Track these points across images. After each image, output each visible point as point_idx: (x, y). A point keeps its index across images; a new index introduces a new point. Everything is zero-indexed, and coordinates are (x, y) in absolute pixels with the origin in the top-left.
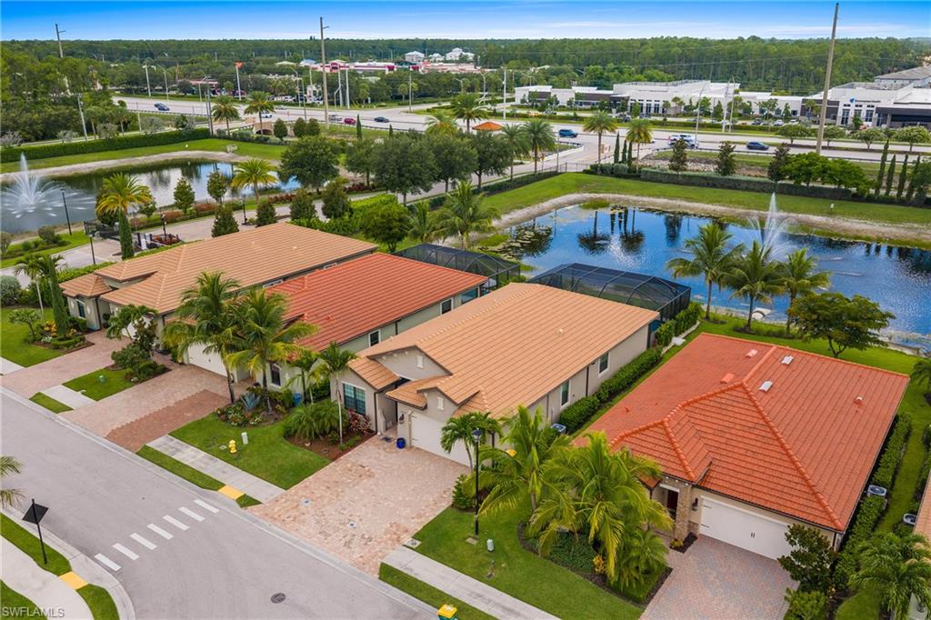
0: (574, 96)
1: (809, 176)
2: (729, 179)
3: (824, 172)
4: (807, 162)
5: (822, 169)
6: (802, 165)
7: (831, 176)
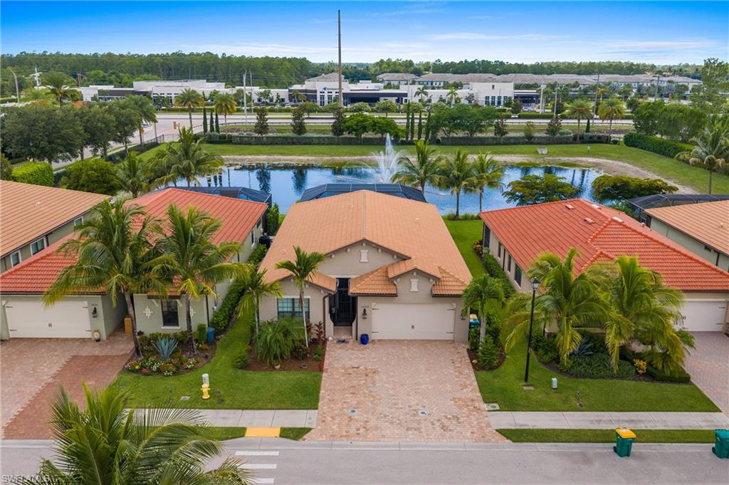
0: (97, 93)
1: (365, 129)
2: (305, 137)
3: (374, 126)
4: (361, 119)
5: (373, 124)
6: (358, 122)
7: (380, 128)
